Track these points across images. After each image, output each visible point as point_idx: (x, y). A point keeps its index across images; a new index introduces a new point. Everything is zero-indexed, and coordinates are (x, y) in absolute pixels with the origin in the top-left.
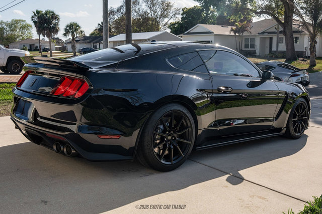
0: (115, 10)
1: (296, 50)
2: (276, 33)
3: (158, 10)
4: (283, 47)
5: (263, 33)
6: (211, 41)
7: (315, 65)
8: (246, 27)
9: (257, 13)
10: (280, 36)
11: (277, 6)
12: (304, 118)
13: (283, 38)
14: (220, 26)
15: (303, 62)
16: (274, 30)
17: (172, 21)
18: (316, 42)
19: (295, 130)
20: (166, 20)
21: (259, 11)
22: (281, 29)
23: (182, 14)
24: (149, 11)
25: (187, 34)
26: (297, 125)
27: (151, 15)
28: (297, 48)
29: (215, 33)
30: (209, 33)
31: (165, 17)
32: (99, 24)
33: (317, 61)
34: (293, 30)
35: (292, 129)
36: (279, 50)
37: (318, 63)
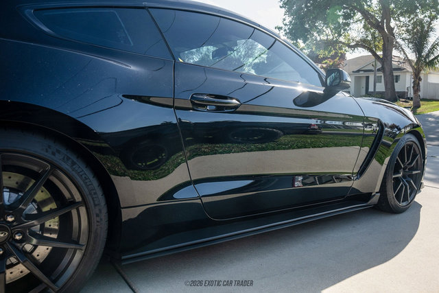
1: (397, 90)
2: (373, 71)
4: (381, 87)
5: (358, 71)
7: (419, 107)
8: (339, 64)
9: (350, 46)
10: (378, 75)
11: (374, 38)
13: (381, 76)
15: (404, 103)
16: (371, 67)
17: (257, 61)
18: (420, 79)
19: (398, 197)
20: (251, 60)
21: (352, 44)
22: (379, 65)
26: (402, 186)
28: (398, 87)
31: (249, 57)
33: (421, 102)
34: (393, 67)
35: (391, 195)
36: (377, 90)
37: (423, 105)
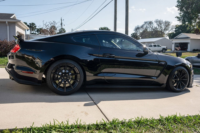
0: (140, 27)
3: (163, 26)
6: (189, 43)
12: (183, 79)
14: (195, 34)
23: (176, 29)
24: (158, 27)
25: (175, 39)
27: (159, 29)
29: (191, 38)
30: (188, 38)
32: (131, 34)
